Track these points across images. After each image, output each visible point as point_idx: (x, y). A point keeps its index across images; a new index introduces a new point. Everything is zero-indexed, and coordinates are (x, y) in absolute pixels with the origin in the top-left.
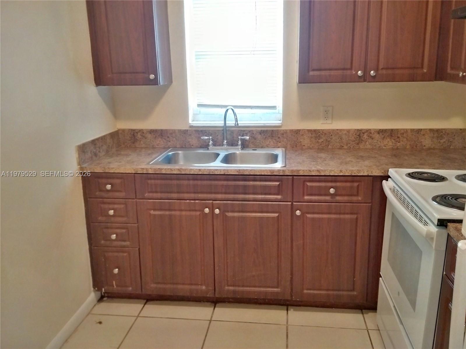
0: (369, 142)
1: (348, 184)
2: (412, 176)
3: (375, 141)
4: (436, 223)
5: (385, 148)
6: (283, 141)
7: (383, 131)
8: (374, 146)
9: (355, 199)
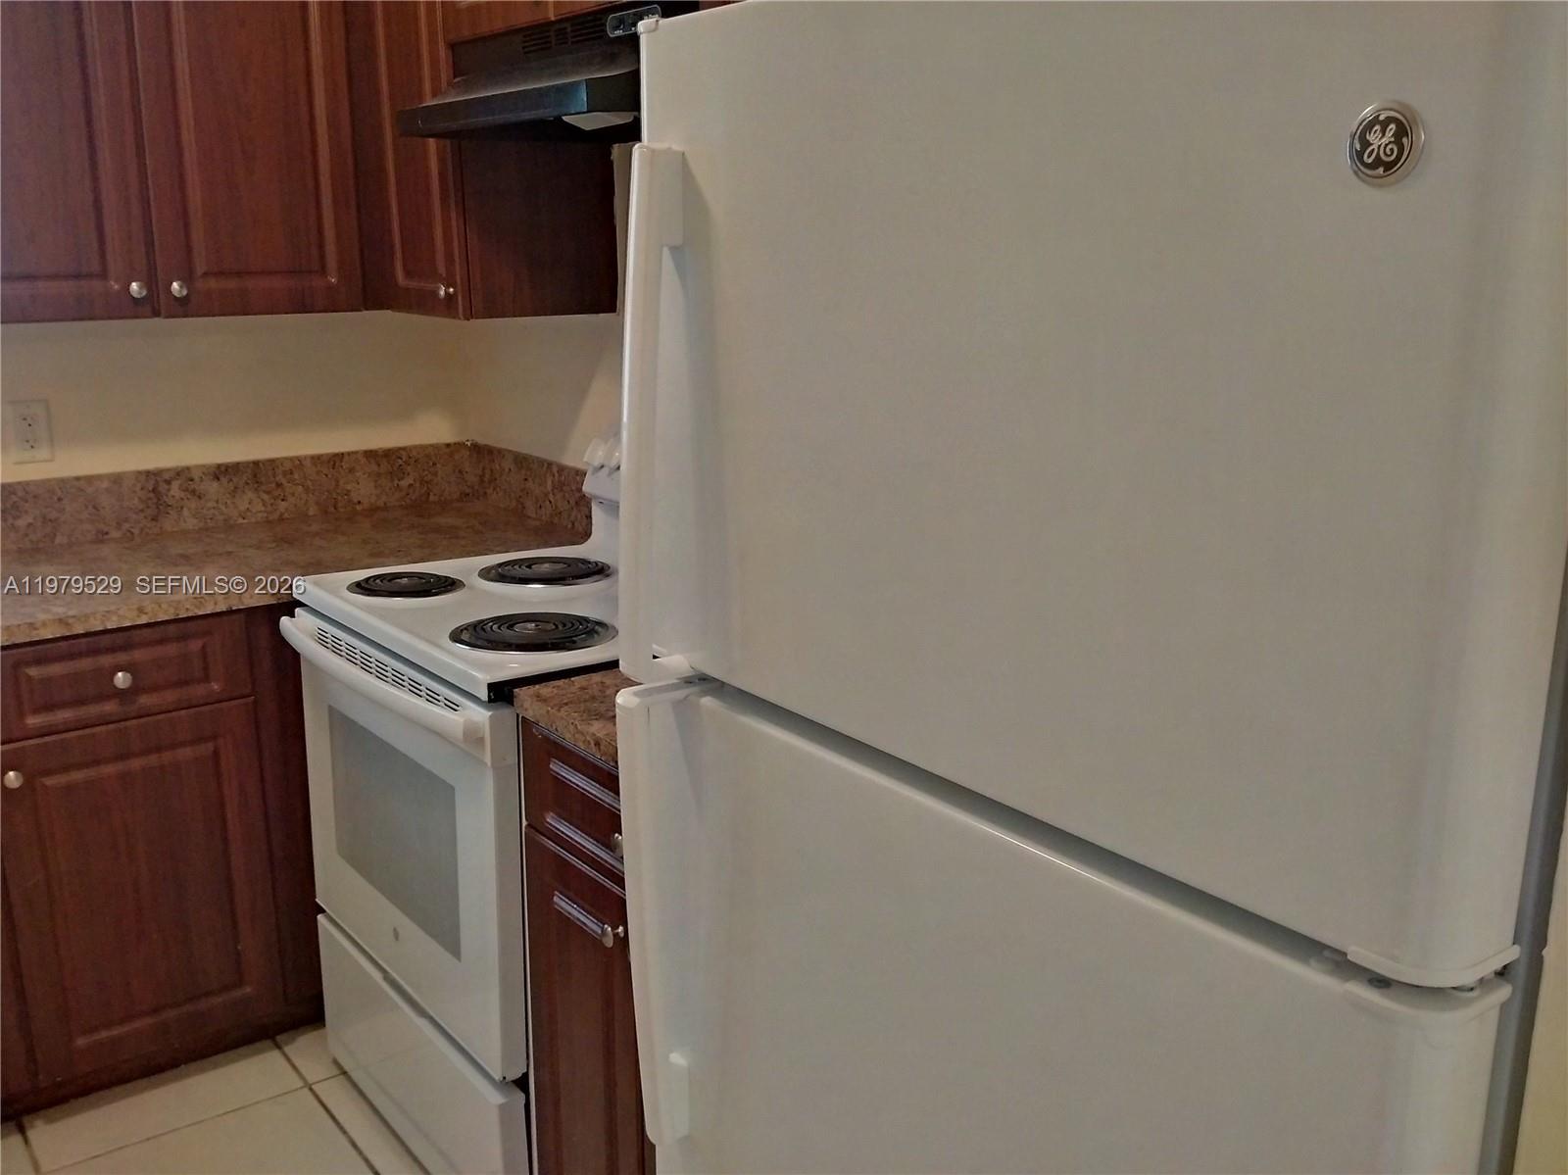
0: (189, 509)
1: (171, 649)
2: (366, 589)
3: (210, 504)
4: (484, 695)
5: (245, 521)
7: (230, 470)
8: (209, 521)
9: (199, 691)
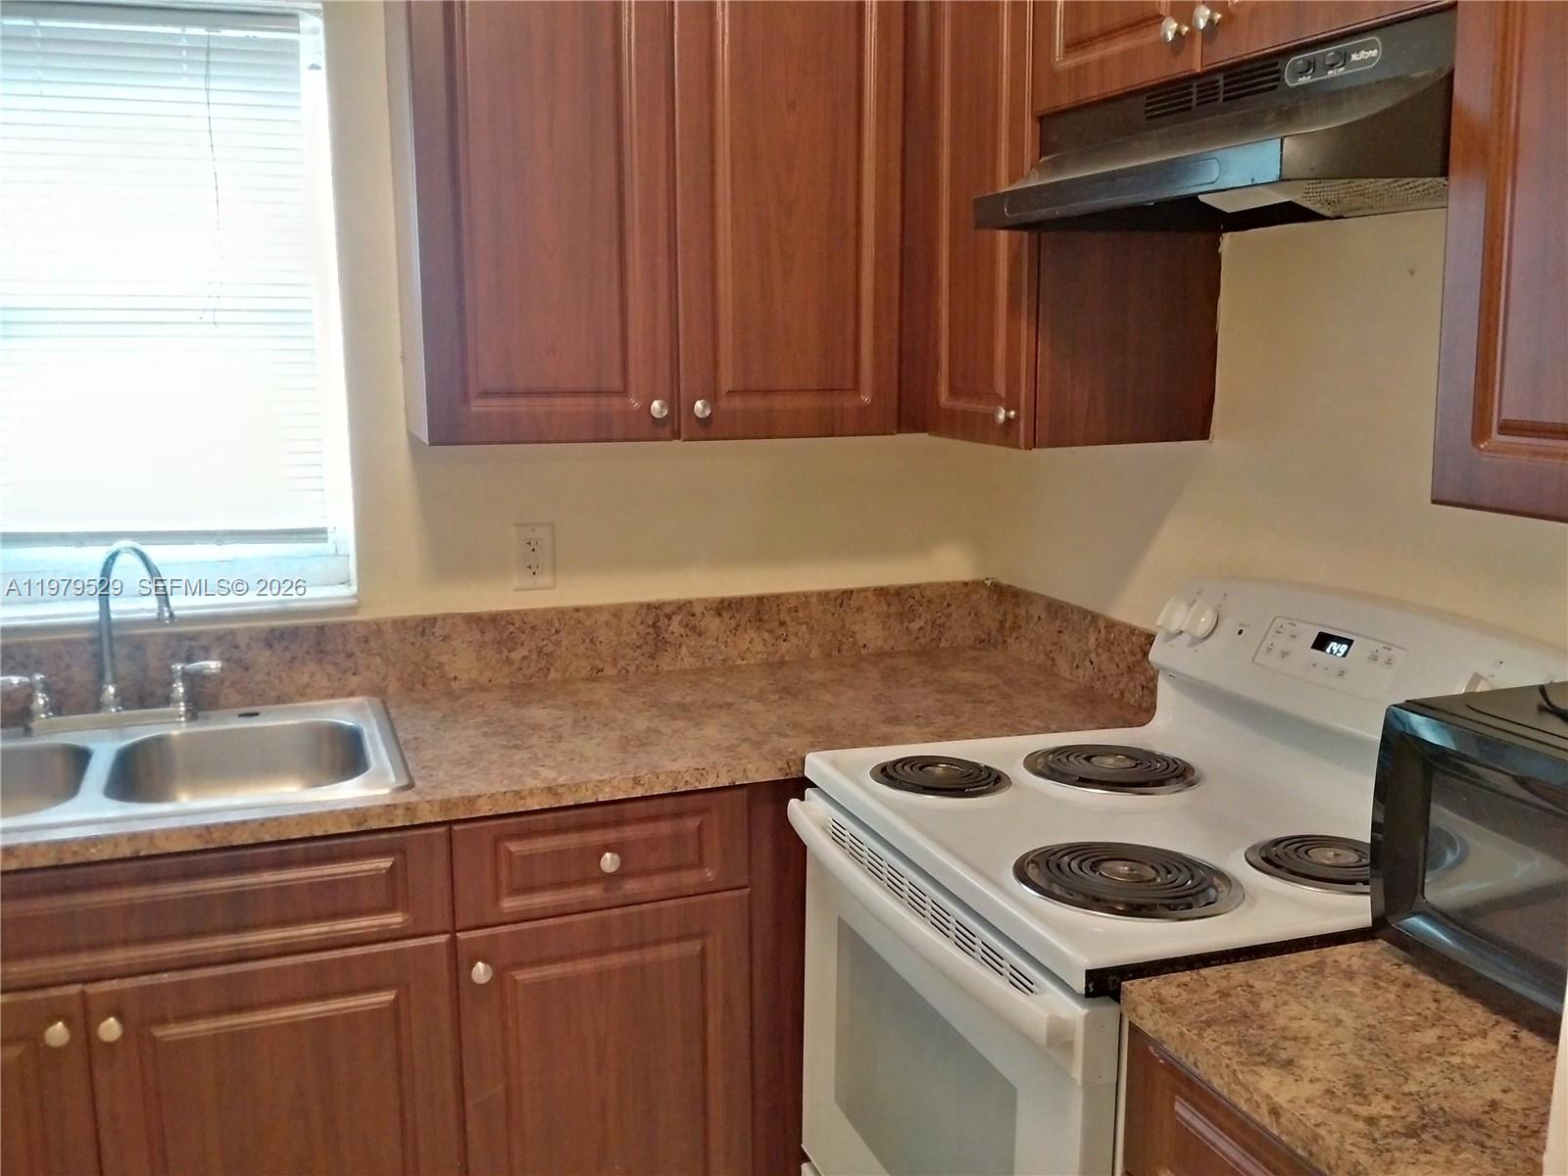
0: (688, 647)
1: (665, 828)
2: (891, 778)
3: (710, 642)
4: (1080, 985)
5: (744, 662)
6: (368, 667)
7: (733, 605)
8: (707, 661)
9: (690, 879)
